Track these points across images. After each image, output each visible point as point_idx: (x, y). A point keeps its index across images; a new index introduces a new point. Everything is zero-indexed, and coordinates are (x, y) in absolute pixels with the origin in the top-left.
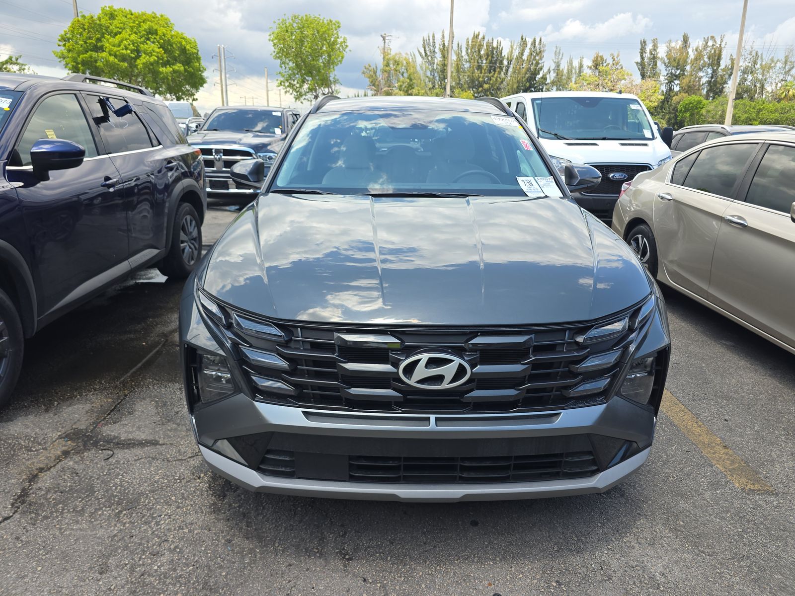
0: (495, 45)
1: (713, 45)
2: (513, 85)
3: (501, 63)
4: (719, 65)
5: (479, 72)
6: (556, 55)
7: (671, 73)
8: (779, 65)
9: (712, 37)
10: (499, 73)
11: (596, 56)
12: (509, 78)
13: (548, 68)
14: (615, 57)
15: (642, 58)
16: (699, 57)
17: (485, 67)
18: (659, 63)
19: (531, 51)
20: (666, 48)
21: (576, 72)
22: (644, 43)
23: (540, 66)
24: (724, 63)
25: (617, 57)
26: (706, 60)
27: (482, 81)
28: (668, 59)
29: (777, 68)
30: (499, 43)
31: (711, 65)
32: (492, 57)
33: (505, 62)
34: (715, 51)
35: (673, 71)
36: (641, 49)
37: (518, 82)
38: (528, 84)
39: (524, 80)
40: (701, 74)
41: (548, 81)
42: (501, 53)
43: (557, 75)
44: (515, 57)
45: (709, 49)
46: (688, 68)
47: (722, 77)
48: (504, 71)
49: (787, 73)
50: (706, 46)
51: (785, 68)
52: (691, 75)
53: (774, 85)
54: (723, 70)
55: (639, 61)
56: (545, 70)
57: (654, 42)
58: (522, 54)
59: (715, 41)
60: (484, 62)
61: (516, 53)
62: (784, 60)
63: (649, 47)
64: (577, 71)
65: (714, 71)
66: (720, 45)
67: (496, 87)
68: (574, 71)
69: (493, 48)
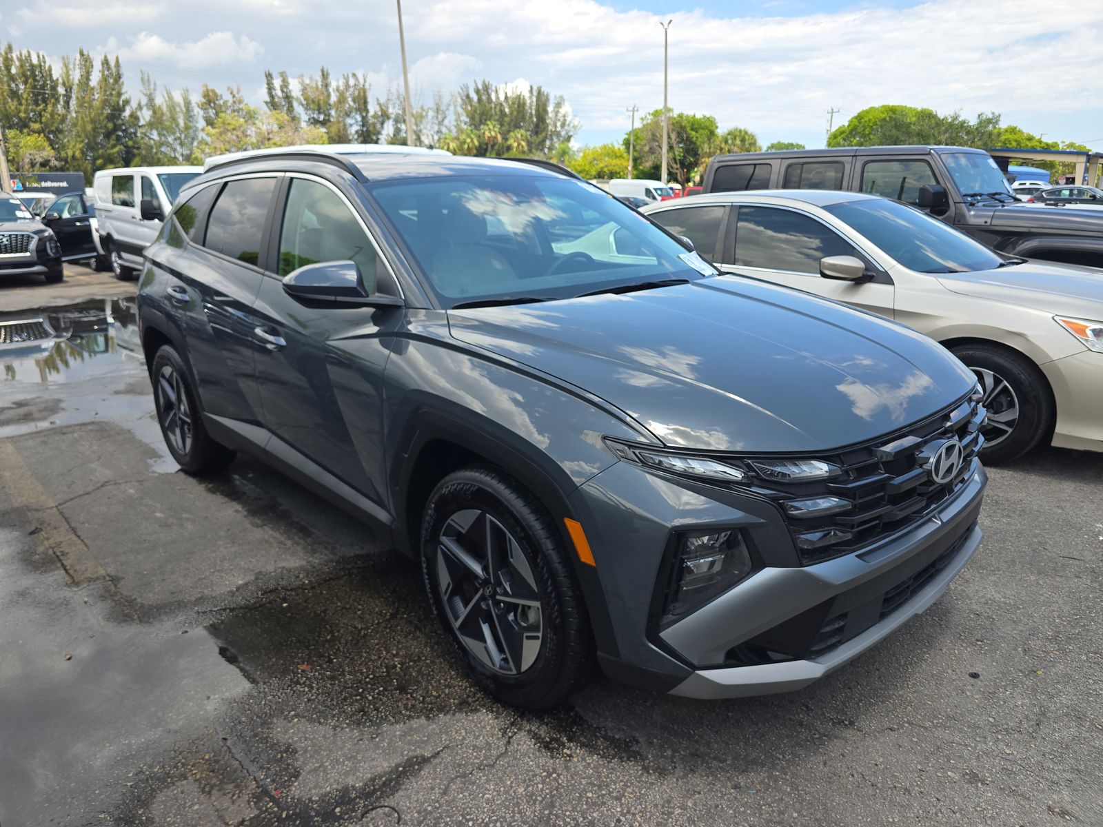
0: (35, 61)
1: (355, 85)
2: (84, 126)
3: (54, 88)
4: (367, 111)
5: (15, 103)
6: (143, 83)
7: (314, 118)
8: (431, 114)
9: (354, 75)
10: (54, 105)
11: (205, 89)
12: (74, 115)
13: (137, 102)
14: (235, 92)
15: (272, 97)
16: (342, 100)
17: (25, 96)
18: (295, 104)
19: (103, 75)
20: (300, 86)
21: (182, 111)
22: (269, 76)
23: (123, 97)
24: (373, 108)
25: (238, 92)
26: (352, 103)
27: (26, 118)
28: (305, 99)
29: (430, 117)
30: (42, 60)
31: (358, 110)
32: (35, 80)
33: (61, 90)
34: (359, 93)
35: (315, 116)
36: (268, 84)
37: (93, 121)
38: (110, 126)
39: (101, 118)
40: (349, 121)
41: (142, 122)
42: (51, 75)
43: (155, 112)
44: (76, 81)
45: (351, 89)
46: (333, 112)
47: (374, 124)
48: (62, 102)
49: (440, 123)
50: (347, 86)
51: (437, 118)
52: (339, 122)
53: (431, 137)
54: (374, 117)
55: (268, 99)
56: (134, 104)
57: (282, 76)
58: (88, 79)
59: (357, 79)
60: (22, 87)
61: (76, 76)
62: (435, 108)
63: (277, 83)
64: (184, 110)
65: (364, 118)
66: (364, 86)
67: (53, 128)
68: (178, 109)
69: (32, 65)
